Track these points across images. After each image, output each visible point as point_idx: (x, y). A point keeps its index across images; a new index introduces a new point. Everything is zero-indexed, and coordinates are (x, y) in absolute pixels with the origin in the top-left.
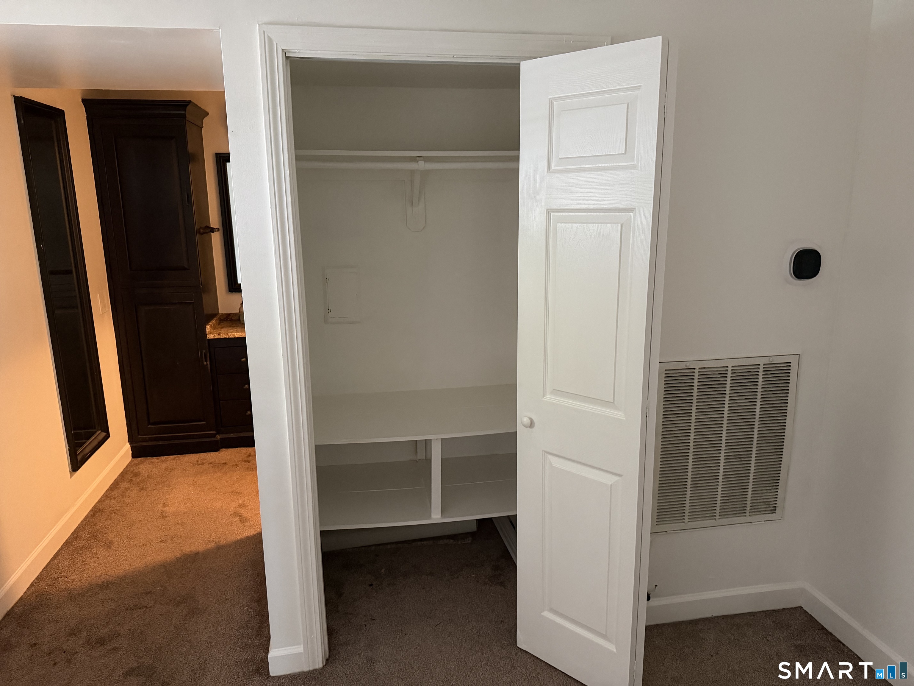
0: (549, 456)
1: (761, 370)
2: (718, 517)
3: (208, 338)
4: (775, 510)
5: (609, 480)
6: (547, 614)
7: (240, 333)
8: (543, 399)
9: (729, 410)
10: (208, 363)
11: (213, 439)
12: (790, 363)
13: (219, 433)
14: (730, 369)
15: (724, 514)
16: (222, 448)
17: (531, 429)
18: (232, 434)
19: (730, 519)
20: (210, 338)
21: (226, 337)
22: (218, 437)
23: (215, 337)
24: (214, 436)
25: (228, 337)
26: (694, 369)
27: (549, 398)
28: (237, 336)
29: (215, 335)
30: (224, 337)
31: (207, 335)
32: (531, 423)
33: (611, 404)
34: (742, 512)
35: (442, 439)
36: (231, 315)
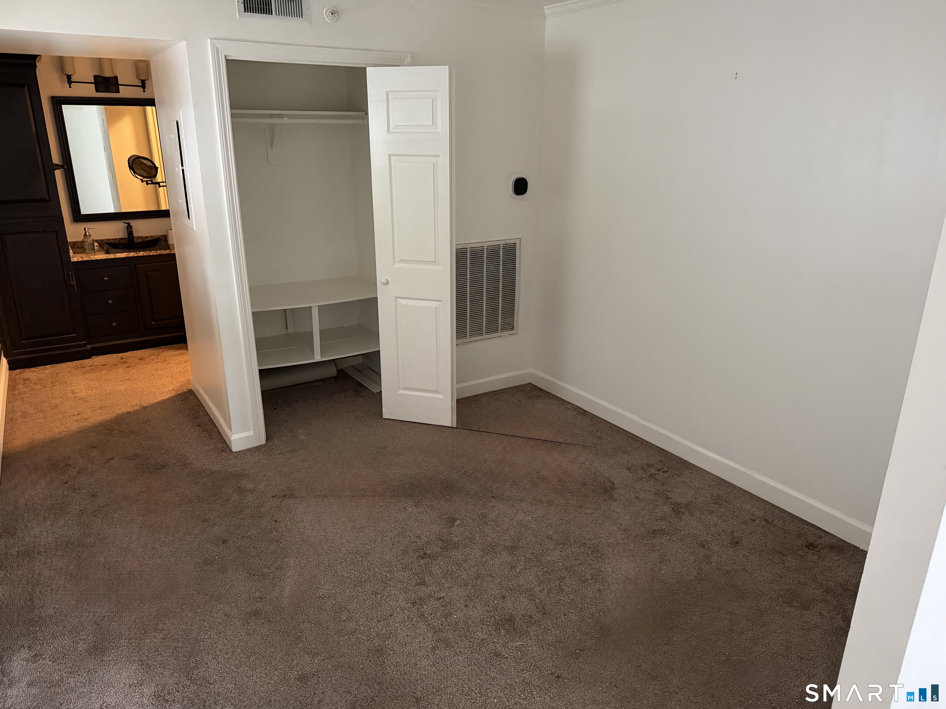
0: (399, 300)
1: (501, 248)
2: (484, 334)
3: (72, 261)
4: (513, 328)
5: (434, 304)
6: (401, 392)
7: (101, 256)
8: (394, 266)
9: (486, 272)
10: (74, 283)
11: (85, 348)
12: (516, 243)
13: (89, 344)
14: (485, 248)
15: (487, 332)
16: (93, 356)
17: (386, 286)
18: (100, 344)
19: (490, 335)
20: (74, 261)
21: (88, 259)
22: (89, 347)
23: (79, 260)
24: (85, 345)
25: (90, 259)
26: (467, 248)
27: (397, 265)
28: (98, 259)
29: (78, 258)
30: (86, 260)
31: (71, 259)
32: (387, 282)
33: (434, 263)
34: (496, 331)
35: (318, 306)
36: (77, 242)
